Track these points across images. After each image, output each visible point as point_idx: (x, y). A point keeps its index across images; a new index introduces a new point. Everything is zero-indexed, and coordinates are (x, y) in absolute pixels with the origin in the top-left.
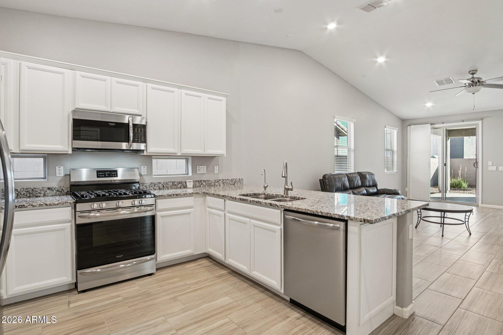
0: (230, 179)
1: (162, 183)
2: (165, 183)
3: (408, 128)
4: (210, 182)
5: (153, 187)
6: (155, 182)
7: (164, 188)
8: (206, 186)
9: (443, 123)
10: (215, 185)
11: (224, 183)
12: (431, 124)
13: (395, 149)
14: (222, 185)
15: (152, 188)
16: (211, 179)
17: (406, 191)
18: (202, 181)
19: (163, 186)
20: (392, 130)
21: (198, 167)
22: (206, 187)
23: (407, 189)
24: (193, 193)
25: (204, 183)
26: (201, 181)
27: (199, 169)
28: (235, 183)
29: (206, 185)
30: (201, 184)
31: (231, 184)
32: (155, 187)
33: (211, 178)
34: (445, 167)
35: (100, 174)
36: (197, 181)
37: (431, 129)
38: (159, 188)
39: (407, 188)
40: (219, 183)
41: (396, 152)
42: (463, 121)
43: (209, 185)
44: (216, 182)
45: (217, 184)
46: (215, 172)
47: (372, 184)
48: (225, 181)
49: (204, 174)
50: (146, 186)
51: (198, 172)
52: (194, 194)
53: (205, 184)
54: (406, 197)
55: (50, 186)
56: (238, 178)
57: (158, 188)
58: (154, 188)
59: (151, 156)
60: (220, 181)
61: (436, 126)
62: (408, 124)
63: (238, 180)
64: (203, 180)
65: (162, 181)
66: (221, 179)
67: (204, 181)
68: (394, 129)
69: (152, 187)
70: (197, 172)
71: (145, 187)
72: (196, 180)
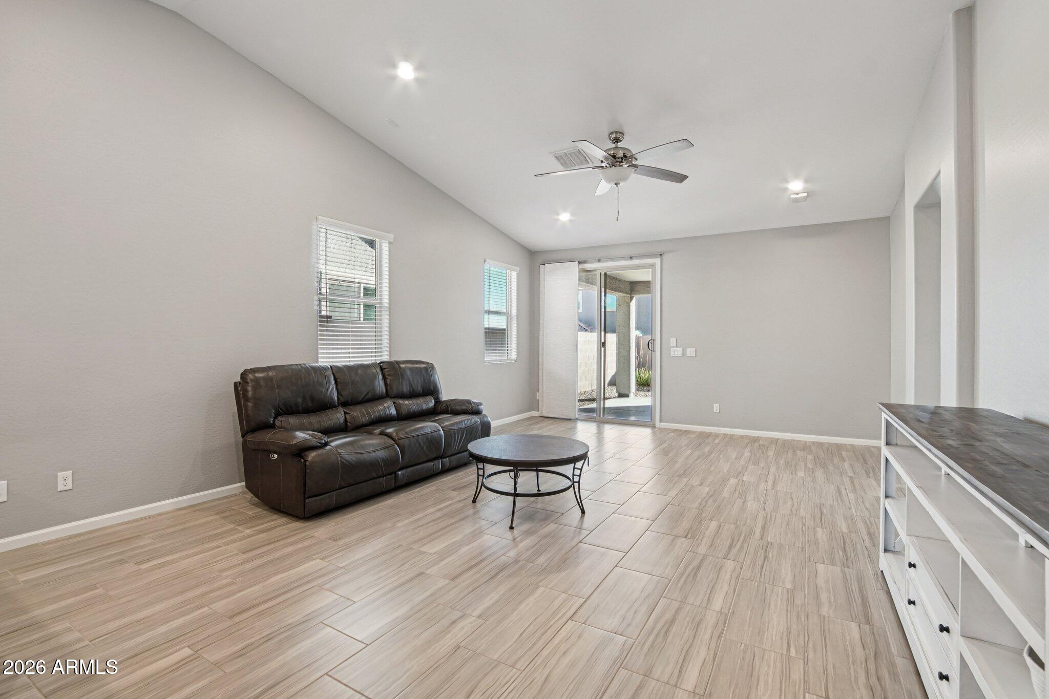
3: (541, 270)
9: (599, 261)
12: (580, 263)
13: (514, 312)
17: (537, 399)
20: (508, 271)
23: (539, 395)
34: (603, 349)
37: (579, 272)
39: (539, 392)
41: (515, 317)
42: (631, 258)
47: (423, 390)
54: (537, 412)
61: (588, 266)
62: (541, 262)
68: (511, 270)
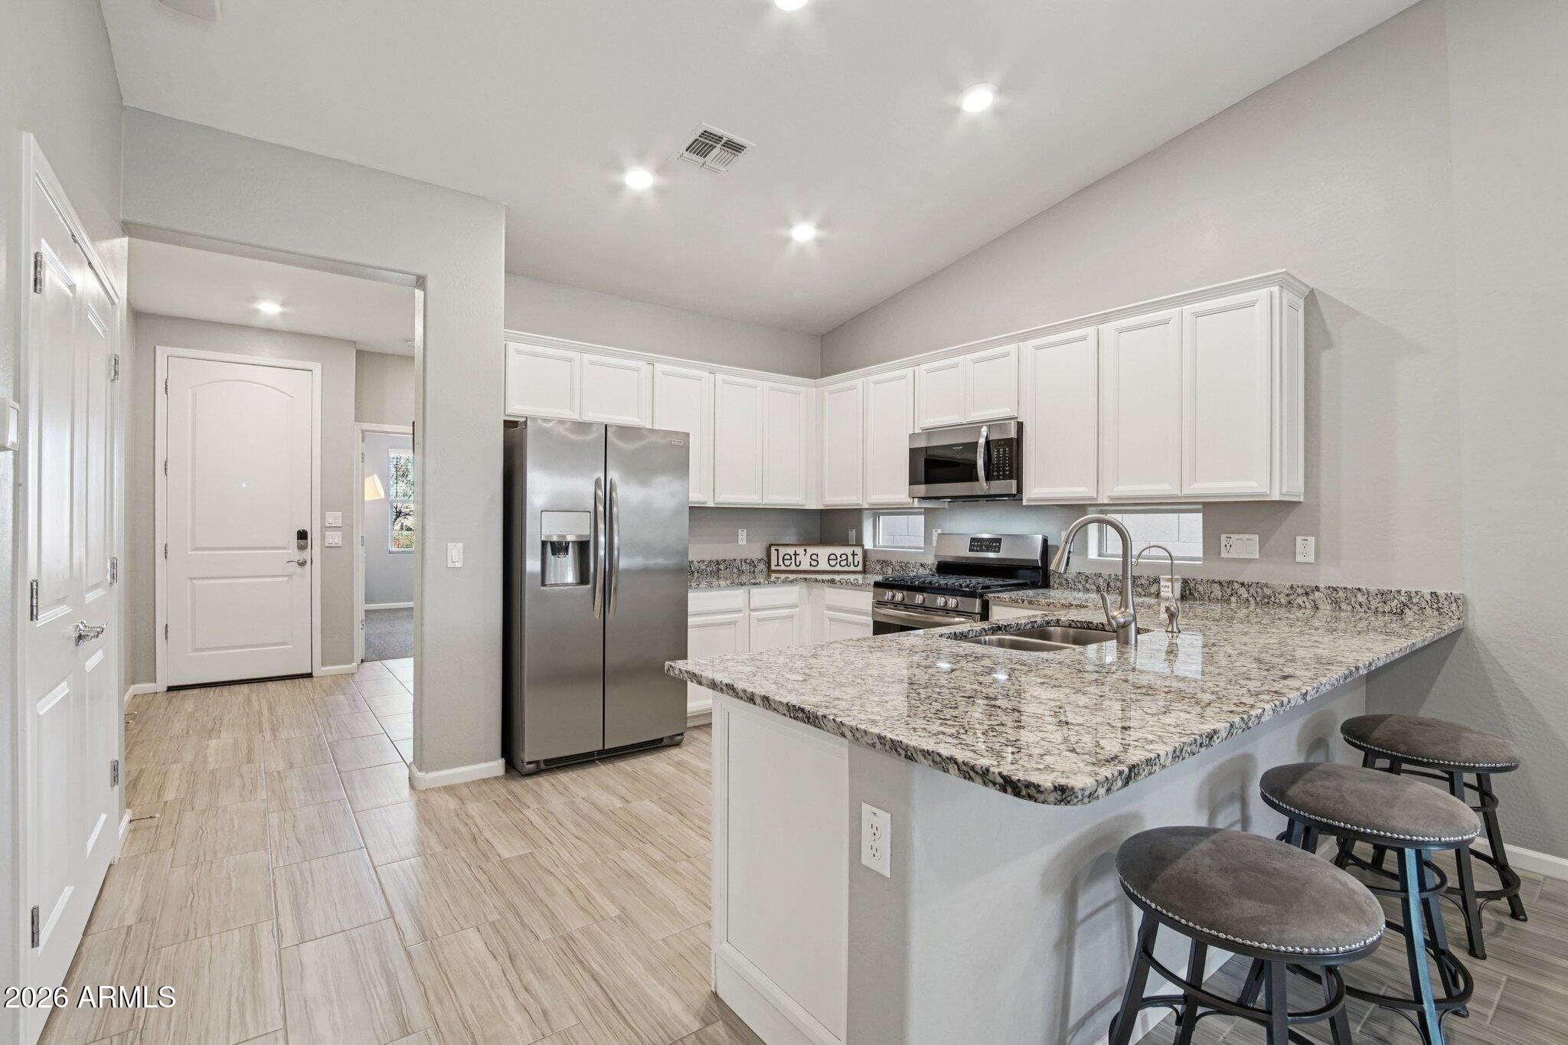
0: (1373, 589)
1: (1106, 577)
2: (1113, 576)
4: (1268, 592)
5: (1083, 582)
6: (1089, 571)
7: (1110, 589)
8: (1252, 601)
10: (1290, 602)
11: (1336, 602)
14: (1326, 608)
15: (1080, 586)
16: (1272, 582)
18: (1235, 584)
19: (1108, 585)
21: (1223, 537)
22: (1252, 607)
24: (1072, 605)
25: (1242, 591)
26: (1230, 583)
27: (1228, 546)
28: (1407, 610)
29: (1250, 599)
30: (1232, 595)
31: (1381, 609)
32: (1087, 585)
33: (1277, 576)
35: (974, 546)
36: (1213, 582)
38: (1098, 587)
40: (1310, 597)
43: (1266, 600)
44: (1298, 595)
45: (1300, 600)
46: (1299, 558)
48: (1341, 594)
49: (1250, 561)
50: (1066, 580)
51: (1224, 554)
52: (1074, 607)
53: (1245, 595)
55: (923, 562)
56: (1426, 591)
57: (1095, 588)
58: (1084, 587)
59: (1084, 506)
60: (1317, 593)
63: (1428, 597)
64: (1240, 580)
65: (1105, 573)
66: (1322, 586)
67: (1243, 584)
69: (1080, 582)
70: (1220, 554)
71: (1065, 582)
72: (1211, 579)
